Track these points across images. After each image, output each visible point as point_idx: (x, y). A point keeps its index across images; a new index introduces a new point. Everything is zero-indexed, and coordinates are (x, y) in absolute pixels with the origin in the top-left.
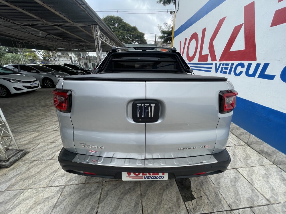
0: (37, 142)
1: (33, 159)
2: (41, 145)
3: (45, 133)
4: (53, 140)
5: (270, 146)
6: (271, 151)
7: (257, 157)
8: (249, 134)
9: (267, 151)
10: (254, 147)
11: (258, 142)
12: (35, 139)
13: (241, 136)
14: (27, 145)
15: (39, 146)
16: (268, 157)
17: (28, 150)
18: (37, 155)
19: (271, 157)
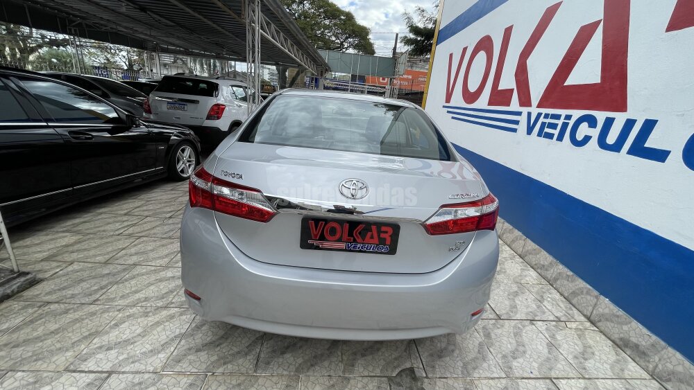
0: (68, 258)
1: (47, 298)
2: (76, 266)
3: (93, 238)
4: (107, 257)
5: (645, 331)
6: (649, 343)
7: (610, 356)
8: (596, 293)
9: (636, 342)
10: (606, 329)
11: (618, 316)
12: (66, 249)
13: (575, 297)
14: (42, 263)
15: (70, 268)
16: (640, 358)
17: (40, 276)
18: (59, 290)
19: (647, 359)
